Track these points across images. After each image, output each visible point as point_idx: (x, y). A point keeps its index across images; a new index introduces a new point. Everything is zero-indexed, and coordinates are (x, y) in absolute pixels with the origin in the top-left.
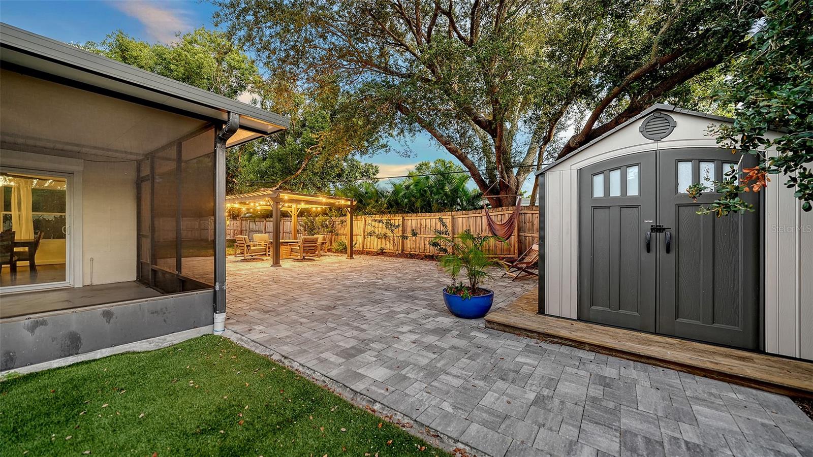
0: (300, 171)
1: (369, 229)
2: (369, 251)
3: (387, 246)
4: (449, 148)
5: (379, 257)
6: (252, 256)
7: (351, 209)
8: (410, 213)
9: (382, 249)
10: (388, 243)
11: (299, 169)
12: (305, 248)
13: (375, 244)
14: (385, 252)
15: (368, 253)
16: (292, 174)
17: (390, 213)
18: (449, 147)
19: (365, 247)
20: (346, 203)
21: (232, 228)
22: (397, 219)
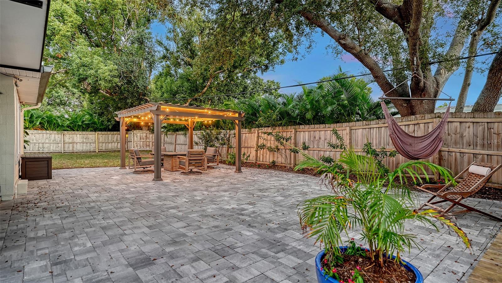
0: (206, 89)
1: (261, 142)
2: (262, 164)
3: (280, 160)
4: (344, 44)
5: (269, 171)
6: (144, 168)
7: (239, 121)
8: (301, 124)
9: (274, 162)
10: (280, 156)
11: (205, 87)
12: (191, 162)
13: (267, 157)
14: (276, 166)
15: (260, 166)
16: (199, 92)
17: (280, 125)
18: (343, 42)
19: (258, 160)
20: (234, 116)
21: (151, 140)
22: (289, 132)
